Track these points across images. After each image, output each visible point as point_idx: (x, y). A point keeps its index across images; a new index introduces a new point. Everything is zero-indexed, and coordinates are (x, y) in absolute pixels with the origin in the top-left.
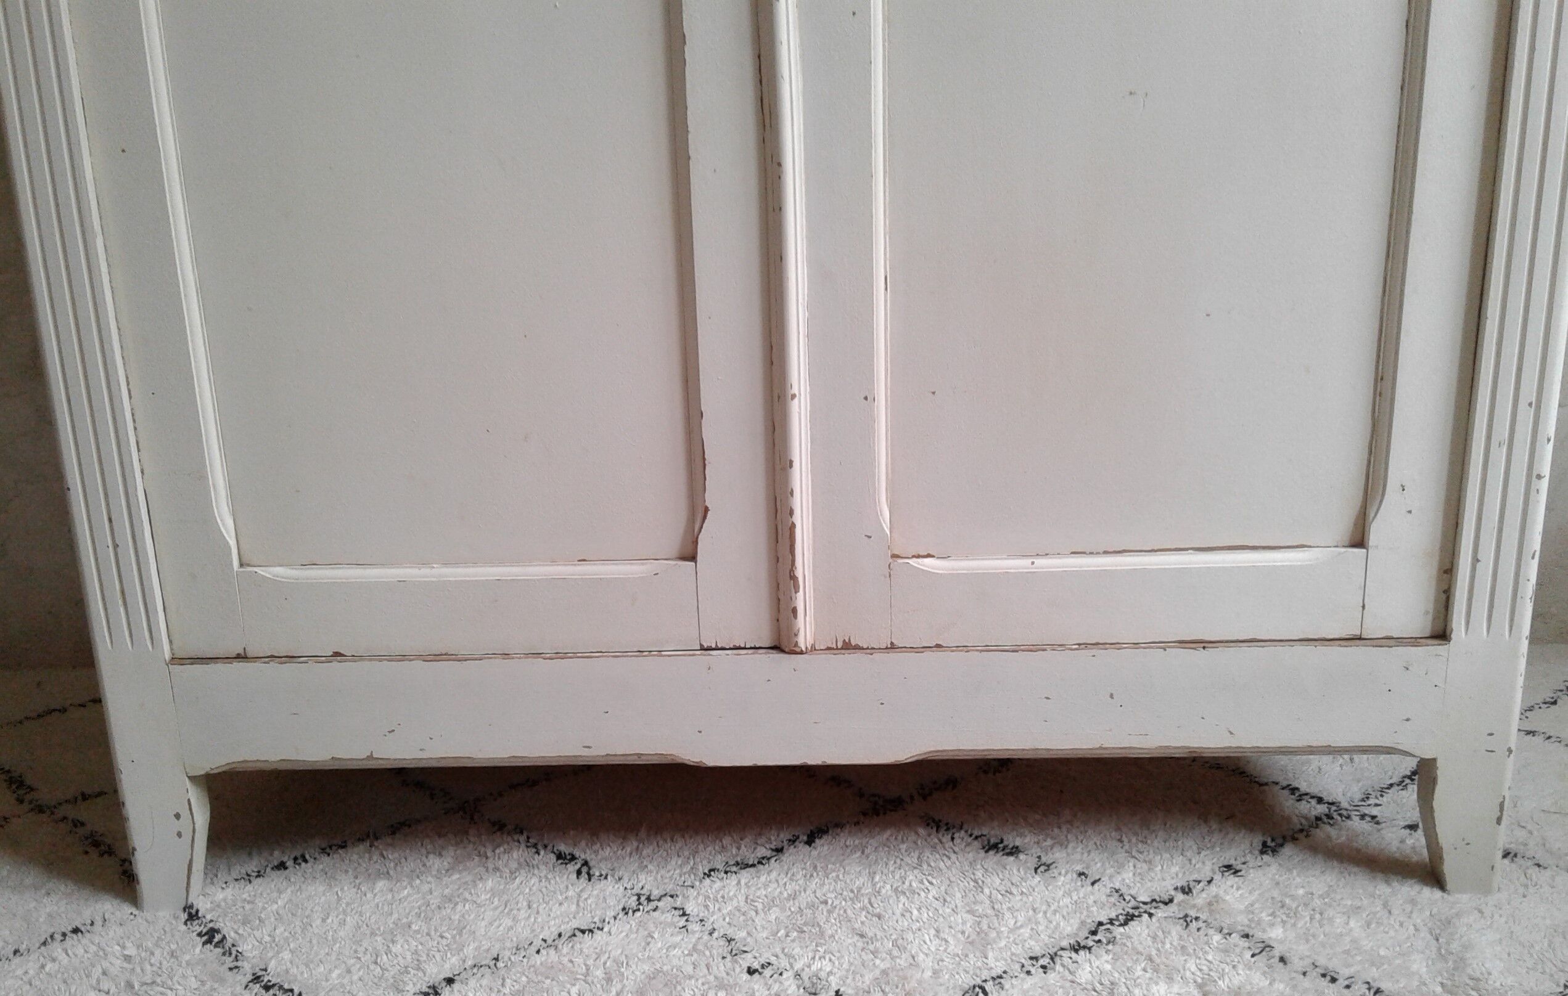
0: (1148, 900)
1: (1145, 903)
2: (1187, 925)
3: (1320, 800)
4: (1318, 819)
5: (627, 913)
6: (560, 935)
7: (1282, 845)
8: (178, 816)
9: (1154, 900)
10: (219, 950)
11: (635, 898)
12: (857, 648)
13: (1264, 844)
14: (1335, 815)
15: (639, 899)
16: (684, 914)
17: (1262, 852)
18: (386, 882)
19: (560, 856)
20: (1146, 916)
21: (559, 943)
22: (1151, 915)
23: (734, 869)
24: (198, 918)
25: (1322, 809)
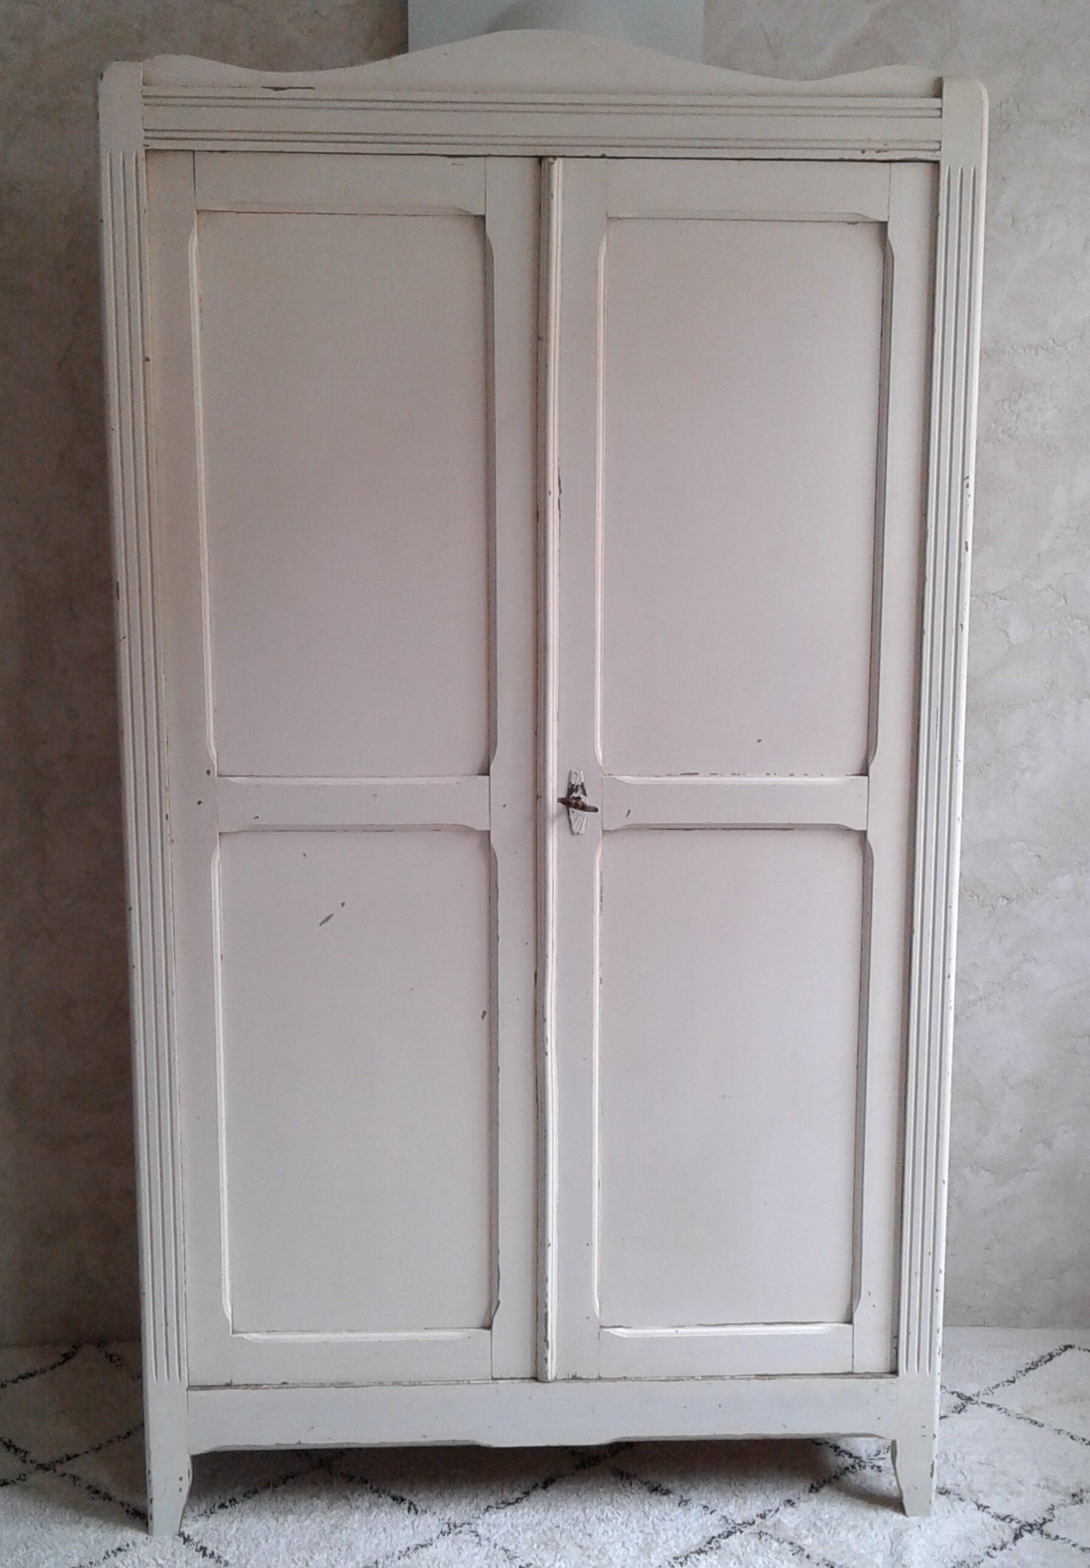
0: (741, 1522)
1: (739, 1525)
2: (761, 1537)
3: (851, 1455)
4: (847, 1469)
5: (444, 1535)
6: (408, 1549)
7: (821, 1486)
8: (181, 1479)
9: (744, 1523)
10: (212, 1560)
11: (446, 1526)
12: (580, 1379)
13: (812, 1487)
14: (857, 1466)
15: (449, 1526)
16: (477, 1535)
17: (810, 1491)
18: (292, 1516)
19: (394, 1498)
20: (738, 1533)
21: (409, 1553)
22: (741, 1532)
23: (502, 1506)
24: (190, 1540)
25: (850, 1461)
